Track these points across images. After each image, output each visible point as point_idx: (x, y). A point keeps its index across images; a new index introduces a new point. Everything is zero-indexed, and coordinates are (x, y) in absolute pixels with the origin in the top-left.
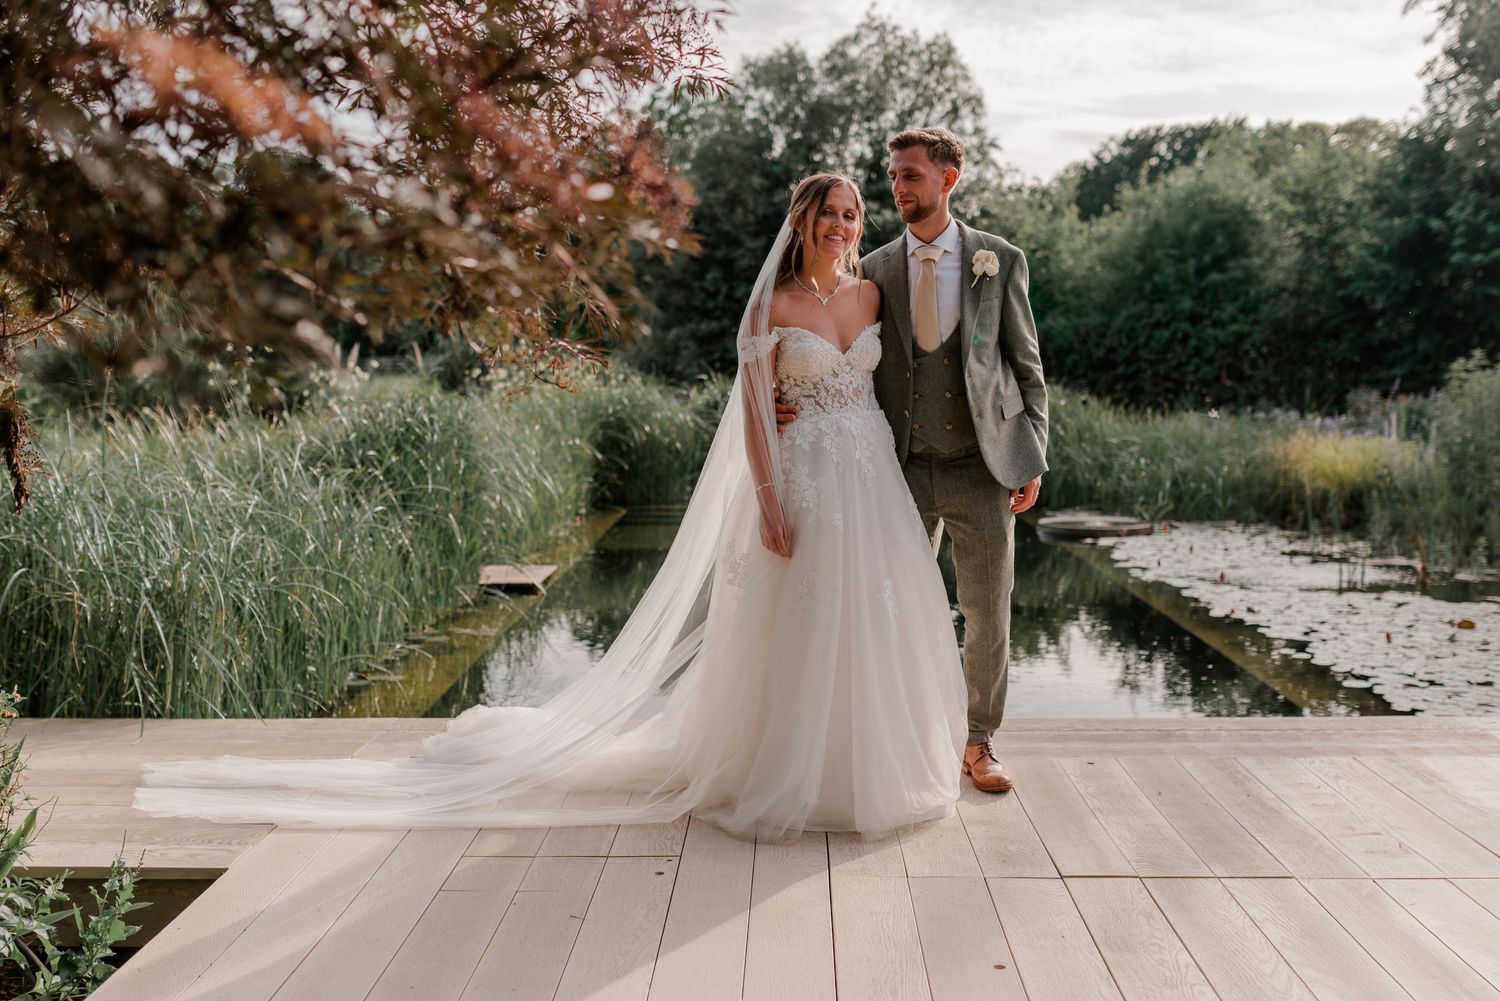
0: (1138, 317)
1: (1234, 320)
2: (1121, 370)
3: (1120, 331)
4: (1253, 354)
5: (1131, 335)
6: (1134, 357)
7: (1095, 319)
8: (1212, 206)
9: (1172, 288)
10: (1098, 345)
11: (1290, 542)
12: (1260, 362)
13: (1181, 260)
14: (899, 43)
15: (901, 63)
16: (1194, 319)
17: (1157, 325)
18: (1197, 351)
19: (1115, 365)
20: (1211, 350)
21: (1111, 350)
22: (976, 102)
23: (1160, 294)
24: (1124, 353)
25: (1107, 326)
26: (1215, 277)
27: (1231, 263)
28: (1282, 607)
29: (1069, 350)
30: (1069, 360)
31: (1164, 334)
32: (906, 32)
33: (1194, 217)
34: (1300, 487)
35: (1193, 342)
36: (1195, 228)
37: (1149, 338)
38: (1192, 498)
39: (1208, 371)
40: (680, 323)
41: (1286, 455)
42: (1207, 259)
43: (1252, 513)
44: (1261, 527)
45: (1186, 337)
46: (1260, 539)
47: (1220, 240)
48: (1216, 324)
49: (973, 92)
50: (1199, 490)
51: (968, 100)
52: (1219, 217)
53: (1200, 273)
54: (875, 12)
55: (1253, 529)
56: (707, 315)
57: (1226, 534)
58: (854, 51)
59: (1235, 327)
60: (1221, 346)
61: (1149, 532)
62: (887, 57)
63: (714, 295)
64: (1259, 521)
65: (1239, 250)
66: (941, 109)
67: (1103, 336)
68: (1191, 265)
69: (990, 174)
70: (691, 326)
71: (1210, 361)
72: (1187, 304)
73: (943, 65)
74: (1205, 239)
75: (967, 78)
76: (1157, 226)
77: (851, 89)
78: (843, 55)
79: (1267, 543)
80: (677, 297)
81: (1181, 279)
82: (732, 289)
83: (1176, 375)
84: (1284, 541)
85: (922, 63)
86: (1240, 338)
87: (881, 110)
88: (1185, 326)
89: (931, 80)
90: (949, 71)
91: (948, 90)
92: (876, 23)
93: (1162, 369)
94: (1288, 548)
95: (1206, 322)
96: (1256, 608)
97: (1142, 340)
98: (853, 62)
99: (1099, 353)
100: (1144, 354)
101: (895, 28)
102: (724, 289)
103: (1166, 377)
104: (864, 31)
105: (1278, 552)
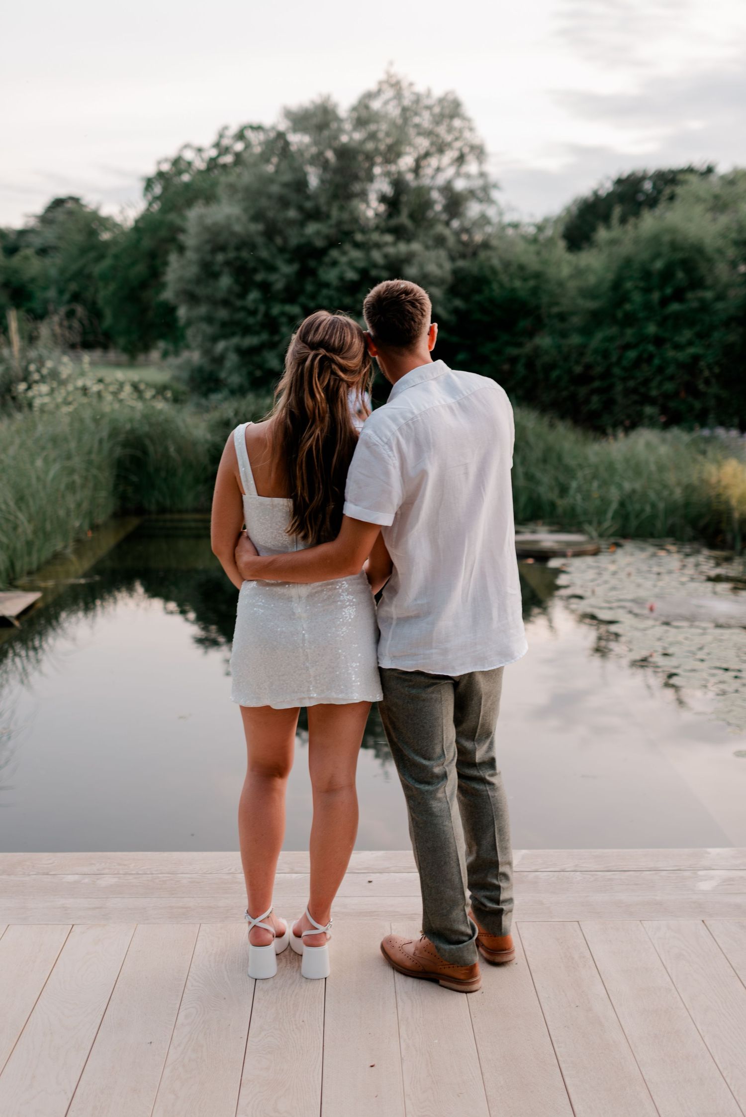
0: (611, 339)
1: (690, 343)
2: (597, 384)
3: (596, 351)
4: (706, 373)
5: (606, 354)
6: (607, 374)
7: (576, 340)
8: (674, 246)
9: (641, 315)
10: (577, 362)
11: (718, 565)
12: (713, 381)
13: (647, 290)
14: (413, 98)
15: (416, 114)
16: (659, 341)
17: (627, 347)
18: (660, 370)
19: (591, 379)
20: (671, 370)
21: (588, 367)
22: (479, 152)
23: (630, 320)
24: (599, 370)
25: (584, 346)
26: (675, 307)
27: (690, 295)
28: (694, 648)
29: (552, 366)
30: (555, 374)
31: (632, 354)
32: (420, 88)
33: (657, 256)
34: (729, 511)
35: (657, 361)
36: (659, 265)
37: (620, 358)
38: (637, 516)
39: (669, 387)
40: (225, 336)
41: (719, 481)
42: (669, 291)
43: (689, 531)
44: (696, 545)
45: (651, 357)
46: (692, 560)
47: (680, 275)
48: (678, 347)
49: (476, 141)
50: (642, 510)
51: (473, 148)
52: (680, 255)
53: (665, 302)
54: (393, 70)
55: (687, 549)
56: (247, 330)
57: (662, 553)
58: (376, 105)
59: (692, 350)
60: (681, 365)
61: (596, 553)
62: (404, 110)
63: (253, 313)
64: (693, 539)
65: (697, 283)
66: (450, 156)
67: (582, 354)
68: (656, 296)
69: (491, 212)
70: (235, 340)
71: (671, 378)
72: (651, 329)
73: (452, 117)
74: (667, 274)
75: (471, 129)
76: (628, 262)
77: (372, 136)
78: (367, 107)
79: (697, 565)
80: (223, 314)
81: (647, 306)
82: (268, 308)
83: (642, 390)
84: (712, 563)
85: (433, 115)
86: (696, 358)
87: (399, 155)
88: (651, 348)
89: (442, 130)
90: (457, 123)
91: (457, 139)
92: (393, 81)
93: (631, 384)
94: (713, 573)
95: (668, 346)
96: (670, 651)
97: (614, 358)
98: (377, 114)
99: (578, 369)
100: (617, 371)
101: (411, 84)
102: (262, 308)
103: (635, 391)
104: (385, 87)
105: (704, 578)
